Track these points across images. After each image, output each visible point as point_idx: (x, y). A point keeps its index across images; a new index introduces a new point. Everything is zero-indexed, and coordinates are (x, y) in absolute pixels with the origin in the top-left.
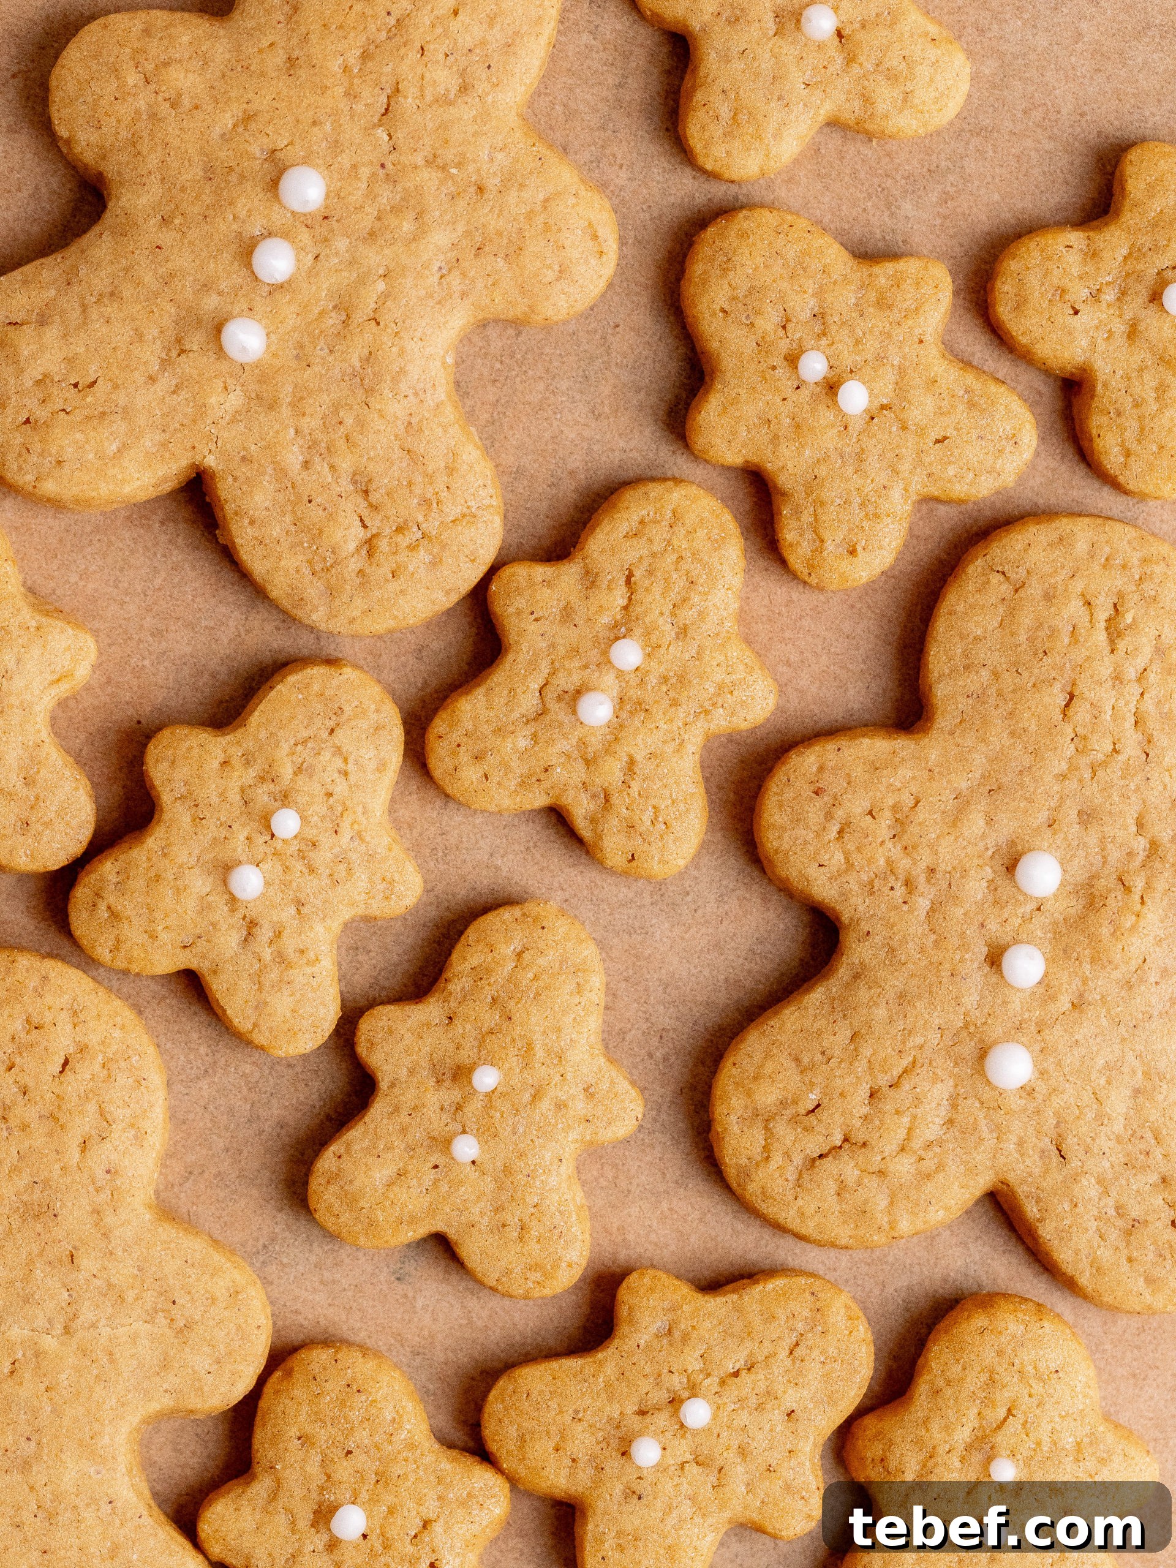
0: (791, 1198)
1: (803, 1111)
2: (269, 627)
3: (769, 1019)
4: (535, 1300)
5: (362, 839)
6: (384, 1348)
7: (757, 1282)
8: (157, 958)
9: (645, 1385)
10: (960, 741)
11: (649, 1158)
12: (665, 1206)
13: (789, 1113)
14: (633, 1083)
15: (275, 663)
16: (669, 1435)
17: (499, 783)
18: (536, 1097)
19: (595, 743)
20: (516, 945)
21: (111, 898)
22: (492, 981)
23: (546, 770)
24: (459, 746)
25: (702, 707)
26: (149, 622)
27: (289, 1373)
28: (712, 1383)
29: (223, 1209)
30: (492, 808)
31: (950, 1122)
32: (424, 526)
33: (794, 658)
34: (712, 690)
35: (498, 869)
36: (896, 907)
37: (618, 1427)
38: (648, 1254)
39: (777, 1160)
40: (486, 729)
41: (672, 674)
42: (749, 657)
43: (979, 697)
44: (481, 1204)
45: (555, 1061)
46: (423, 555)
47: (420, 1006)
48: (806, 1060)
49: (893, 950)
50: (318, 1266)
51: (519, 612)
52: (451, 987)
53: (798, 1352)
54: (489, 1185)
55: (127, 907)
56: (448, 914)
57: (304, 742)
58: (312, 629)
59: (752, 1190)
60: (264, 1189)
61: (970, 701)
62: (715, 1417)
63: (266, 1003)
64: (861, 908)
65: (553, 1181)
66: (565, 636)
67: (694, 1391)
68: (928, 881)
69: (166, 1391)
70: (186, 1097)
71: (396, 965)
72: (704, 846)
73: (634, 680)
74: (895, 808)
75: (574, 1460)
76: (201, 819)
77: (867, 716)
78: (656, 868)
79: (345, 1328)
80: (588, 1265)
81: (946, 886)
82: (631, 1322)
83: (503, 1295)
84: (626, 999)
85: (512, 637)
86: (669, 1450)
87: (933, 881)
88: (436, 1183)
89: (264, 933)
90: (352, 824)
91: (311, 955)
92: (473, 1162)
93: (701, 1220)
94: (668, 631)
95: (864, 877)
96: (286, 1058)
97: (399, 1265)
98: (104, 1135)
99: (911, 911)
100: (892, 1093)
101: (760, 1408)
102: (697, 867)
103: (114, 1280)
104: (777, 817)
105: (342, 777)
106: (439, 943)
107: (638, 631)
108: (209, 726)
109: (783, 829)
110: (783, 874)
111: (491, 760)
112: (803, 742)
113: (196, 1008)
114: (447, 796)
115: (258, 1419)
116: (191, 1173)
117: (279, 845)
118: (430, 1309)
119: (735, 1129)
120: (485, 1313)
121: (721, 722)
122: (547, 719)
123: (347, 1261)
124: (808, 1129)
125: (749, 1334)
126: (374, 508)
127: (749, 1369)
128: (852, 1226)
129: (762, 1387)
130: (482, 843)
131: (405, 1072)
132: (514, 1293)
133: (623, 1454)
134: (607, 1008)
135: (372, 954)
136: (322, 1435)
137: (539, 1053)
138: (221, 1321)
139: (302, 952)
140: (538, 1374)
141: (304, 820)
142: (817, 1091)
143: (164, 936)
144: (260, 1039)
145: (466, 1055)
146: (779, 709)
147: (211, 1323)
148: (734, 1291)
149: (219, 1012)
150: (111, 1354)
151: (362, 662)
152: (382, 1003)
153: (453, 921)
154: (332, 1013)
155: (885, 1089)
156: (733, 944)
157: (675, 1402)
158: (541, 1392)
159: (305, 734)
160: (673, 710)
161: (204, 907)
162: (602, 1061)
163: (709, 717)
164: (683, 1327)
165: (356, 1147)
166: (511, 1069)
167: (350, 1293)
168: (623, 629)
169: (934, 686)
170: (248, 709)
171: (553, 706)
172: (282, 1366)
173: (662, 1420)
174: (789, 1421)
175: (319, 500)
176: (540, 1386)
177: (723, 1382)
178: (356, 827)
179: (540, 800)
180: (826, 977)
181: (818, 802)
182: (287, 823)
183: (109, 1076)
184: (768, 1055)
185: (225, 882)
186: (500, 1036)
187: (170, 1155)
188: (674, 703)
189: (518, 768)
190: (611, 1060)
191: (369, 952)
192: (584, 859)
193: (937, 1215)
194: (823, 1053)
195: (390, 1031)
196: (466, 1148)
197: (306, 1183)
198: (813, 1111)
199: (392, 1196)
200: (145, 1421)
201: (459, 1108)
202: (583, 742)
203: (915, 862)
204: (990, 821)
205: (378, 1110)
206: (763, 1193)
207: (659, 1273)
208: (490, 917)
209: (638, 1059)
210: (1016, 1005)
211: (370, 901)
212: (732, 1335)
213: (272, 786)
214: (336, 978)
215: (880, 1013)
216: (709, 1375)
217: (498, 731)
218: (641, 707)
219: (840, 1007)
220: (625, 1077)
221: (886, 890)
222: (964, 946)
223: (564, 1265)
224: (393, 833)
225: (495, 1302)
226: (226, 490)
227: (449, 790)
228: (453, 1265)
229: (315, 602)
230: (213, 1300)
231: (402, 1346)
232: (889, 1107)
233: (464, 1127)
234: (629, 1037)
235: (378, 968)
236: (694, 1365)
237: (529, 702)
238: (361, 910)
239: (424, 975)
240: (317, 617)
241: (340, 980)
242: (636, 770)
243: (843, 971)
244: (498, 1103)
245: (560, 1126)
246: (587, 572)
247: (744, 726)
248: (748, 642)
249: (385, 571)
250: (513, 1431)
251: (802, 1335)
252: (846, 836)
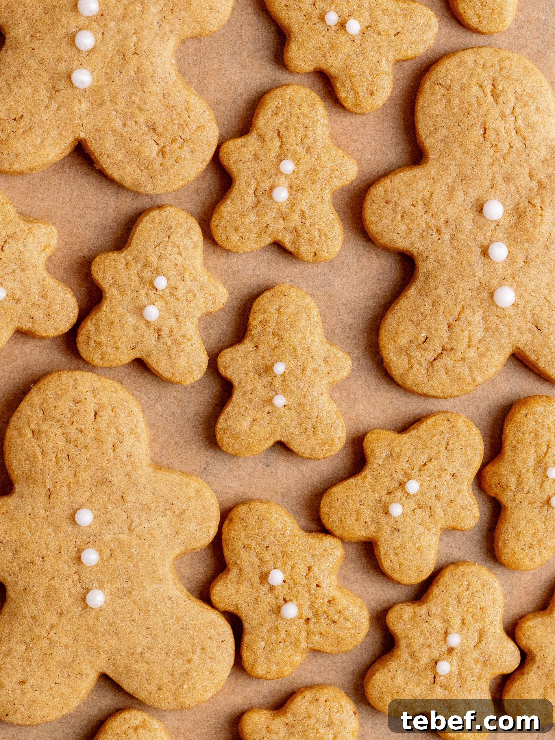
0: (427, 381)
1: (421, 343)
2: (129, 200)
3: (395, 306)
4: (328, 458)
5: (196, 280)
6: (269, 498)
7: (422, 422)
8: (122, 357)
9: (387, 481)
10: (442, 162)
11: (360, 382)
12: (373, 401)
13: (415, 345)
14: (344, 352)
15: (136, 214)
16: (403, 500)
17: (248, 238)
18: (303, 370)
19: (285, 209)
20: (276, 307)
21: (94, 337)
22: (270, 325)
23: (267, 227)
24: (226, 227)
25: (326, 180)
26: (76, 212)
27: (231, 520)
28: (415, 472)
29: (182, 458)
30: (248, 250)
31: (486, 329)
32: (183, 136)
33: (360, 147)
34: (328, 171)
35: (258, 276)
36: (436, 242)
37: (381, 502)
38: (372, 424)
39: (416, 367)
40: (235, 217)
41: (309, 169)
42: (340, 152)
43: (446, 141)
44: (293, 423)
45: (307, 352)
46: (186, 149)
47: (242, 345)
48: (416, 320)
49: (440, 261)
50: (230, 470)
51: (235, 162)
52: (253, 333)
53: (449, 447)
54: (294, 414)
55: (103, 339)
56: (242, 302)
57: (159, 245)
58: (147, 195)
59: (409, 383)
60: (197, 444)
61: (442, 143)
62: (421, 486)
63: (175, 363)
64: (421, 247)
65: (321, 404)
66: (259, 166)
67: (409, 477)
68: (446, 227)
69: (180, 544)
70: (152, 414)
71: (226, 330)
72: (345, 240)
73: (293, 177)
74: (423, 200)
75: (365, 522)
76: (124, 291)
77: (399, 163)
78: (327, 256)
79: (250, 494)
80: (347, 436)
81: (454, 227)
82: (373, 455)
83: (315, 460)
84: (330, 316)
85: (235, 173)
86: (405, 506)
87: (448, 226)
88: (271, 419)
89: (165, 333)
90: (190, 275)
91: (188, 337)
92: (285, 406)
93: (391, 403)
94: (302, 151)
95: (418, 233)
96: (190, 384)
97: (265, 460)
98: (121, 441)
99: (442, 242)
100: (457, 322)
101: (439, 476)
102: (344, 250)
103: (144, 502)
104: (372, 218)
105: (179, 256)
106: (243, 315)
107: (289, 155)
108: (115, 250)
109: (377, 222)
110: (382, 242)
111: (242, 229)
112: (374, 182)
113: (145, 374)
114: (227, 250)
115: (224, 544)
116: (164, 446)
117: (160, 293)
118: (284, 475)
119: (394, 358)
120: (309, 470)
121: (336, 184)
122: (261, 204)
123: (242, 464)
124: (426, 349)
125: (426, 446)
126: (159, 135)
127: (430, 461)
128: (457, 386)
129: (438, 467)
130: (248, 267)
131: (244, 375)
132: (318, 458)
133: (386, 513)
134: (323, 322)
135: (215, 328)
136: (253, 543)
137: (299, 350)
138: (195, 507)
139: (184, 336)
140: (339, 489)
141: (168, 279)
142: (424, 332)
143: (123, 347)
144: (177, 379)
145: (268, 360)
146: (360, 171)
147: (191, 508)
148: (414, 429)
149: (156, 373)
150: (152, 534)
151: (173, 203)
152: (225, 349)
153: (245, 304)
154: (205, 359)
155: (454, 323)
156: (370, 279)
157: (402, 485)
158: (343, 497)
159: (157, 242)
160: (314, 185)
161: (136, 329)
162: (328, 346)
163: (331, 183)
164: (396, 451)
165: (232, 414)
166: (289, 361)
167: (247, 478)
168: (282, 156)
169: (424, 142)
170: (130, 237)
171: (261, 198)
172: (227, 518)
173: (399, 494)
174: (454, 478)
175: (134, 138)
176: (342, 495)
177: (420, 470)
178: (191, 275)
179: (268, 241)
180: (414, 281)
181: (389, 207)
182: (161, 282)
183: (116, 414)
184: (399, 323)
185: (142, 316)
186: (280, 348)
187: (153, 441)
188: (314, 182)
189: (255, 230)
190: (331, 345)
191: (213, 328)
192: (294, 261)
193: (492, 371)
194: (422, 315)
195: (232, 359)
196: (280, 401)
197: (215, 436)
198: (425, 341)
199: (254, 431)
200: (175, 559)
201: (271, 384)
202: (279, 210)
203: (438, 221)
204: (465, 193)
205: (237, 395)
206: (414, 383)
207: (379, 431)
208: (261, 297)
209: (343, 341)
210: (500, 270)
211: (207, 306)
212: (418, 448)
213: (150, 268)
214: (202, 344)
215: (442, 290)
216: (413, 469)
217: (241, 216)
218: (300, 188)
219: (424, 293)
220: (340, 350)
221: (429, 236)
222: (470, 250)
223: (337, 439)
224: (209, 273)
225: (312, 464)
226: (93, 146)
227: (227, 248)
228: (289, 453)
229: (146, 183)
230: (189, 498)
231: (277, 494)
232: (457, 330)
233: (276, 392)
234: (336, 332)
235: (219, 334)
236: (406, 466)
237: (251, 200)
238: (204, 311)
239: (240, 331)
240: (149, 189)
241: (204, 344)
242: (306, 215)
243: (421, 277)
244: (288, 377)
245: (317, 379)
246: (260, 136)
247: (347, 183)
248: (338, 146)
249: (172, 161)
250: (335, 518)
251: (448, 439)
252: (405, 218)
